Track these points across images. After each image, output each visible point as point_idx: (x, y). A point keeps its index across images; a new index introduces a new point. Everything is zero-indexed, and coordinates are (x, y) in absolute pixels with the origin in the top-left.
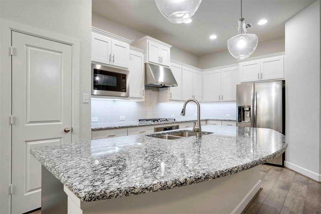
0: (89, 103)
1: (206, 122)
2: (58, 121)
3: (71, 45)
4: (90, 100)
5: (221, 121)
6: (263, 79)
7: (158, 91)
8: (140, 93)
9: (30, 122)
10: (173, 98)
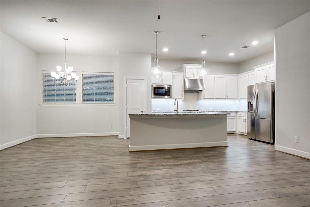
0: (150, 101)
1: (237, 114)
2: (139, 108)
3: (143, 79)
4: (151, 100)
5: (245, 113)
6: (268, 81)
7: (198, 93)
8: (181, 95)
9: (131, 108)
10: (206, 97)
